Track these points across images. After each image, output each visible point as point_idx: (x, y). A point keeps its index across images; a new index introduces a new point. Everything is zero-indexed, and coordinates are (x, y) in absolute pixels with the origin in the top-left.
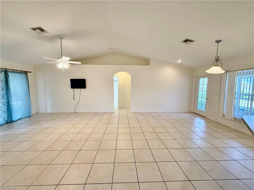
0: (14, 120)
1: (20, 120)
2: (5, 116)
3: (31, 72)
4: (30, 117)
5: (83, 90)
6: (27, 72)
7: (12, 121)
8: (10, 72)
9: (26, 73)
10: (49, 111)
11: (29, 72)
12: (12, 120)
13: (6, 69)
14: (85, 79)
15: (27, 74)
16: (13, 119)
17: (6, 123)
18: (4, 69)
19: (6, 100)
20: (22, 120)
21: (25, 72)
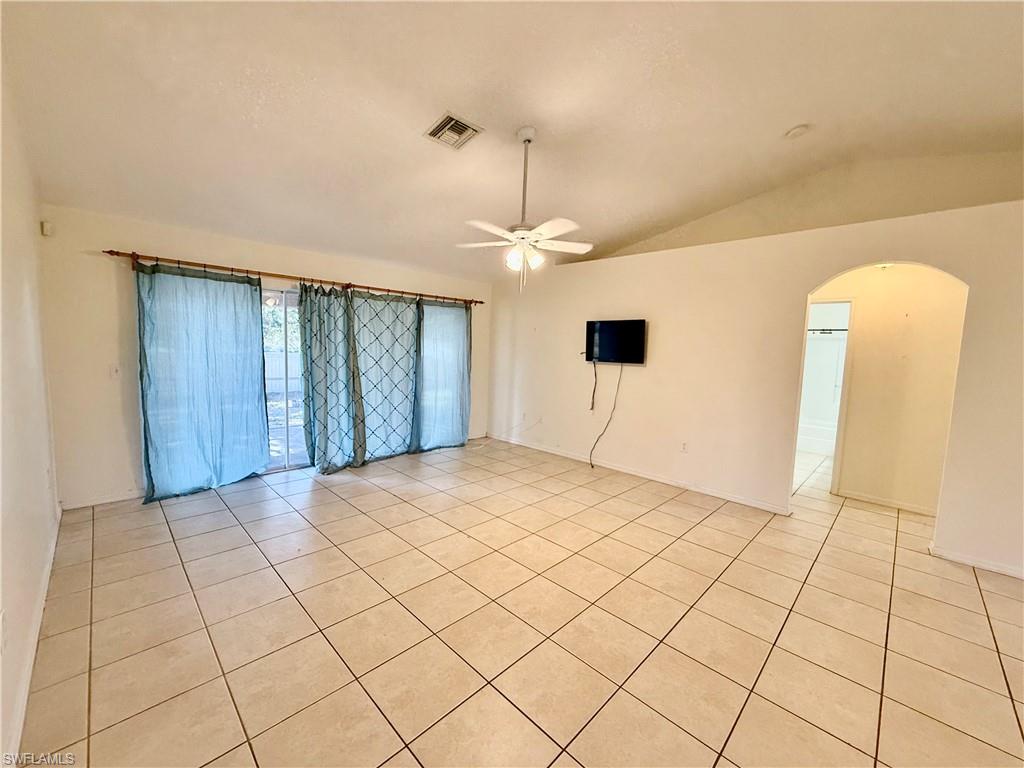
0: (426, 448)
1: (437, 451)
2: (404, 430)
3: (482, 303)
4: (463, 445)
5: (630, 370)
6: (471, 302)
7: (419, 450)
8: (430, 303)
9: (467, 305)
10: (514, 441)
11: (477, 302)
12: (419, 444)
13: (421, 295)
14: (643, 321)
15: (471, 308)
16: (422, 444)
17: (407, 452)
18: (417, 295)
19: (411, 385)
20: (442, 450)
21: (465, 301)
